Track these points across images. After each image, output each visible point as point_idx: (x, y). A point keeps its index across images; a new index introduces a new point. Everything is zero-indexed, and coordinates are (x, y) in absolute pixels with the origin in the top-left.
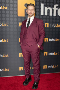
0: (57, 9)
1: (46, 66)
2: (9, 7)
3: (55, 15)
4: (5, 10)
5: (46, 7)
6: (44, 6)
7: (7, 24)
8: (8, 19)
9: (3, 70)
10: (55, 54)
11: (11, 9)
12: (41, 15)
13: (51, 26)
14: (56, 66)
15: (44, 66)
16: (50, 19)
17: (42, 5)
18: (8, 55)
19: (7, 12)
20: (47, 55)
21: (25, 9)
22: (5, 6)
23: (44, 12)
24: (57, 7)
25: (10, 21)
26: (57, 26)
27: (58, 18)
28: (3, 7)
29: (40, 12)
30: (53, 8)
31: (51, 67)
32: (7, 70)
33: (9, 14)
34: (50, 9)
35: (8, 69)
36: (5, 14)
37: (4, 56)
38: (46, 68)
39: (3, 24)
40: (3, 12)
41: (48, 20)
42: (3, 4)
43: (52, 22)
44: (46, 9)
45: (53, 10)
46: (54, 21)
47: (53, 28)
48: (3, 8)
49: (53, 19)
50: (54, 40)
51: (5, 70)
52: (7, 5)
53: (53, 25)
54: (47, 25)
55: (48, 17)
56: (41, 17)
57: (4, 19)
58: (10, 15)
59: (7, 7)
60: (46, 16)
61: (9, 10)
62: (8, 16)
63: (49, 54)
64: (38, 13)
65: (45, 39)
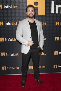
1: (57, 65)
2: (19, 6)
4: (15, 9)
5: (57, 4)
6: (55, 3)
7: (17, 23)
9: (13, 68)
11: (21, 8)
15: (54, 65)
17: (53, 3)
18: (18, 54)
19: (17, 11)
22: (15, 5)
23: (55, 10)
28: (12, 6)
29: (50, 10)
35: (18, 67)
36: (15, 13)
37: (14, 54)
39: (13, 24)
40: (13, 11)
41: (59, 19)
42: (12, 3)
48: (12, 7)
51: (15, 68)
52: (17, 4)
55: (59, 16)
56: (51, 16)
57: (13, 18)
59: (16, 6)
61: (19, 9)
62: (17, 15)
63: (60, 53)
64: (48, 12)
65: (56, 38)
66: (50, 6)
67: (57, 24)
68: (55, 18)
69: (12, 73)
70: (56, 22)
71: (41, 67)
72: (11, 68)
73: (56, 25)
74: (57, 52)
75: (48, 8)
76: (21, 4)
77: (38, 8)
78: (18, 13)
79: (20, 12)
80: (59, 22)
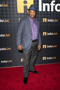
0: (54, 5)
2: (9, 4)
3: (52, 10)
5: (44, 3)
6: (42, 2)
7: (8, 20)
8: (8, 16)
11: (11, 6)
15: (43, 58)
18: (10, 48)
19: (8, 9)
21: (24, 6)
22: (6, 4)
23: (42, 8)
24: (54, 3)
25: (10, 17)
26: (54, 21)
27: (55, 13)
28: (3, 4)
29: (38, 8)
30: (51, 4)
34: (48, 5)
35: (11, 61)
36: (6, 11)
40: (4, 9)
43: (49, 17)
44: (44, 5)
45: (50, 6)
46: (52, 16)
47: (50, 22)
48: (3, 5)
49: (51, 14)
50: (52, 34)
52: (8, 2)
53: (51, 20)
54: (45, 20)
55: (46, 13)
56: (39, 13)
57: (5, 16)
58: (10, 12)
59: (7, 5)
60: (44, 12)
61: (10, 7)
62: (8, 12)
63: (48, 47)
65: (44, 33)
66: (38, 5)
67: (45, 21)
68: (43, 16)
70: (44, 19)
72: (4, 62)
73: (44, 21)
74: (46, 46)
76: (11, 3)
77: (27, 6)
78: (9, 11)
79: (11, 10)
80: (46, 19)
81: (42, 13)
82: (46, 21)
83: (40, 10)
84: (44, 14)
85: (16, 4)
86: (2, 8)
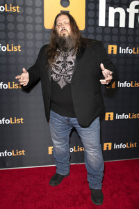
0: (137, 11)
1: (110, 144)
2: (24, 6)
3: (131, 25)
4: (15, 14)
5: (112, 6)
7: (19, 47)
8: (21, 35)
9: (11, 154)
10: (131, 116)
11: (29, 11)
12: (100, 25)
13: (122, 51)
14: (134, 145)
15: (105, 144)
16: (119, 35)
18: (22, 119)
19: (20, 19)
20: (112, 119)
22: (15, 5)
23: (107, 19)
24: (136, 7)
25: (25, 40)
26: (136, 51)
28: (8, 6)
29: (96, 18)
30: (128, 10)
31: (121, 146)
32: (19, 153)
33: (25, 23)
35: (23, 151)
36: (15, 23)
37: (13, 121)
38: (110, 148)
39: (10, 48)
40: (10, 18)
43: (125, 43)
45: (127, 14)
46: (131, 39)
48: (9, 9)
49: (127, 35)
50: (129, 85)
51: (15, 153)
53: (127, 49)
54: (112, 49)
55: (115, 31)
56: (99, 31)
57: (11, 35)
59: (18, 7)
60: (111, 28)
61: (24, 14)
62: (20, 27)
63: (118, 117)
64: (91, 22)
66: (97, 10)
67: (112, 51)
68: (107, 38)
69: (7, 164)
70: (110, 47)
71: (76, 149)
73: (110, 52)
74: (112, 114)
75: (91, 14)
76: (29, 2)
77: (68, 12)
79: (28, 21)
80: (115, 47)
81: (107, 31)
82: (115, 52)
83: (102, 23)
84: (111, 34)
85: (42, 7)
86: (6, 17)
